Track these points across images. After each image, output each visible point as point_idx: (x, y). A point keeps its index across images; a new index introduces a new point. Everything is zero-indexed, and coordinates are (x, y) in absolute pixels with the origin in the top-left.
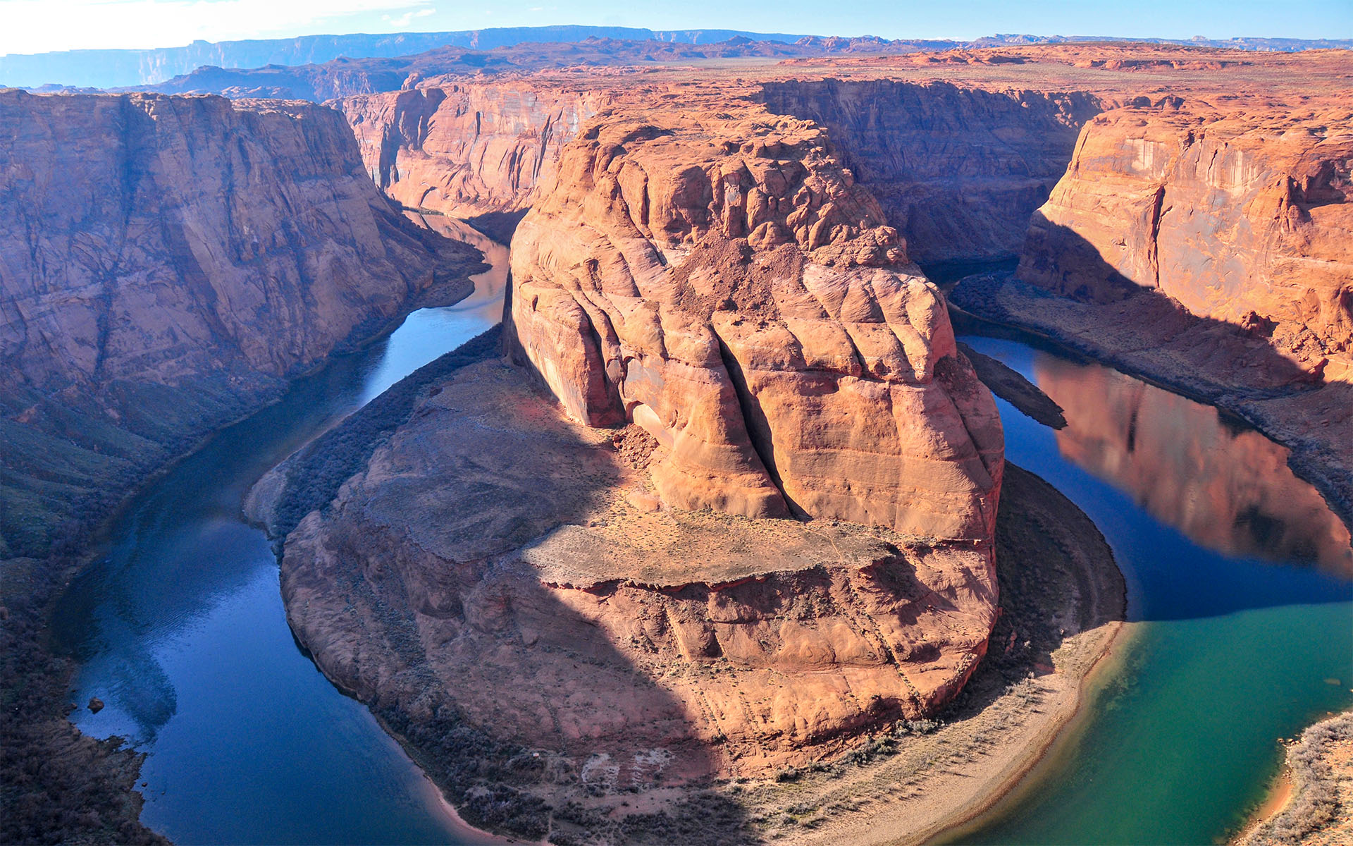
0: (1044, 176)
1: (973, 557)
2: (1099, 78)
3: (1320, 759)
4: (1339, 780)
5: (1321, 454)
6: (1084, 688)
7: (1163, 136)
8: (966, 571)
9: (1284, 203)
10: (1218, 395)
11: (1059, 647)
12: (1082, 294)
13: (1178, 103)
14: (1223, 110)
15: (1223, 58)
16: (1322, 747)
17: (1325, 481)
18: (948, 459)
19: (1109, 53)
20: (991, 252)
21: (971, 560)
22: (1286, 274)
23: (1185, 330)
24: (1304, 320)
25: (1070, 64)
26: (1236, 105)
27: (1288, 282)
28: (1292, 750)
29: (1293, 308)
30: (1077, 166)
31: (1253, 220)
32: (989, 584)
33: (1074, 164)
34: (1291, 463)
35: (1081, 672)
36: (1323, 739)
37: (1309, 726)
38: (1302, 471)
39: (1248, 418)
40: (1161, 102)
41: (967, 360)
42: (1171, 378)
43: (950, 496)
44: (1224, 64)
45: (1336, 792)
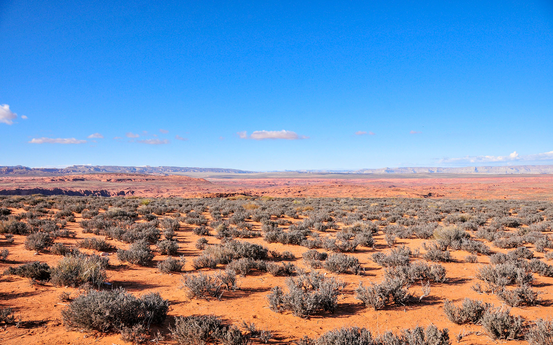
13: (133, 192)
19: (112, 176)
40: (128, 192)
44: (147, 180)
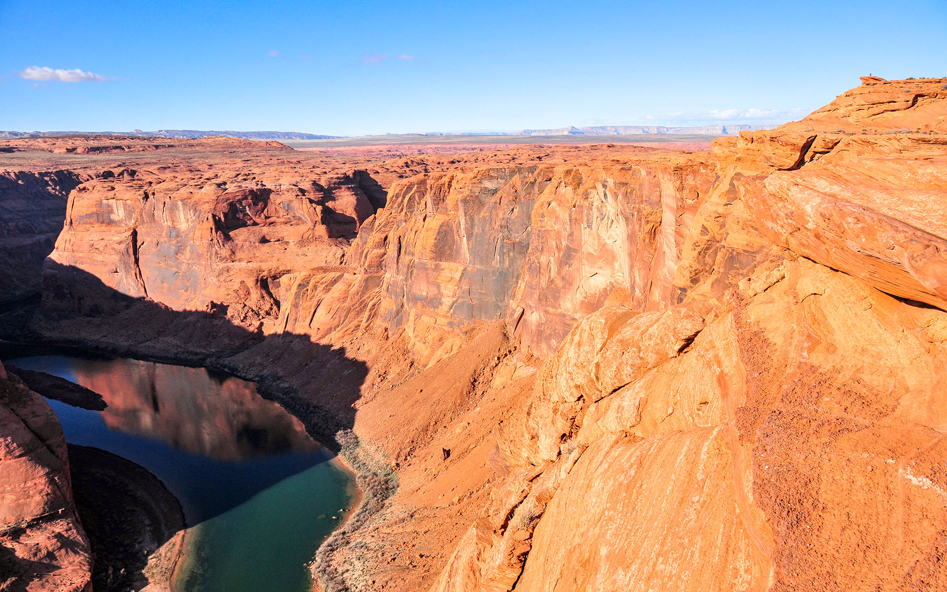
0: (47, 232)
1: (61, 523)
2: (74, 160)
3: (329, 566)
4: (343, 574)
5: (275, 381)
6: (173, 585)
7: (128, 195)
8: (59, 536)
9: (213, 230)
10: (204, 359)
11: (147, 564)
12: (95, 311)
13: (133, 173)
14: (163, 176)
15: (156, 143)
16: (328, 559)
17: (282, 396)
18: (20, 456)
19: (77, 142)
20: (18, 293)
21: (60, 527)
22: (226, 274)
23: (172, 322)
24: (243, 301)
25: (50, 151)
26: (170, 172)
27: (228, 279)
28: (313, 568)
29: (235, 294)
30: (71, 223)
31: (197, 243)
32: (80, 539)
33: (69, 221)
34: (259, 391)
35: (168, 575)
36: (327, 554)
37: (318, 549)
38: (267, 395)
39: (226, 370)
40: (122, 174)
41: (17, 377)
42: (171, 355)
43: (29, 484)
44: (157, 147)
45: (343, 582)
